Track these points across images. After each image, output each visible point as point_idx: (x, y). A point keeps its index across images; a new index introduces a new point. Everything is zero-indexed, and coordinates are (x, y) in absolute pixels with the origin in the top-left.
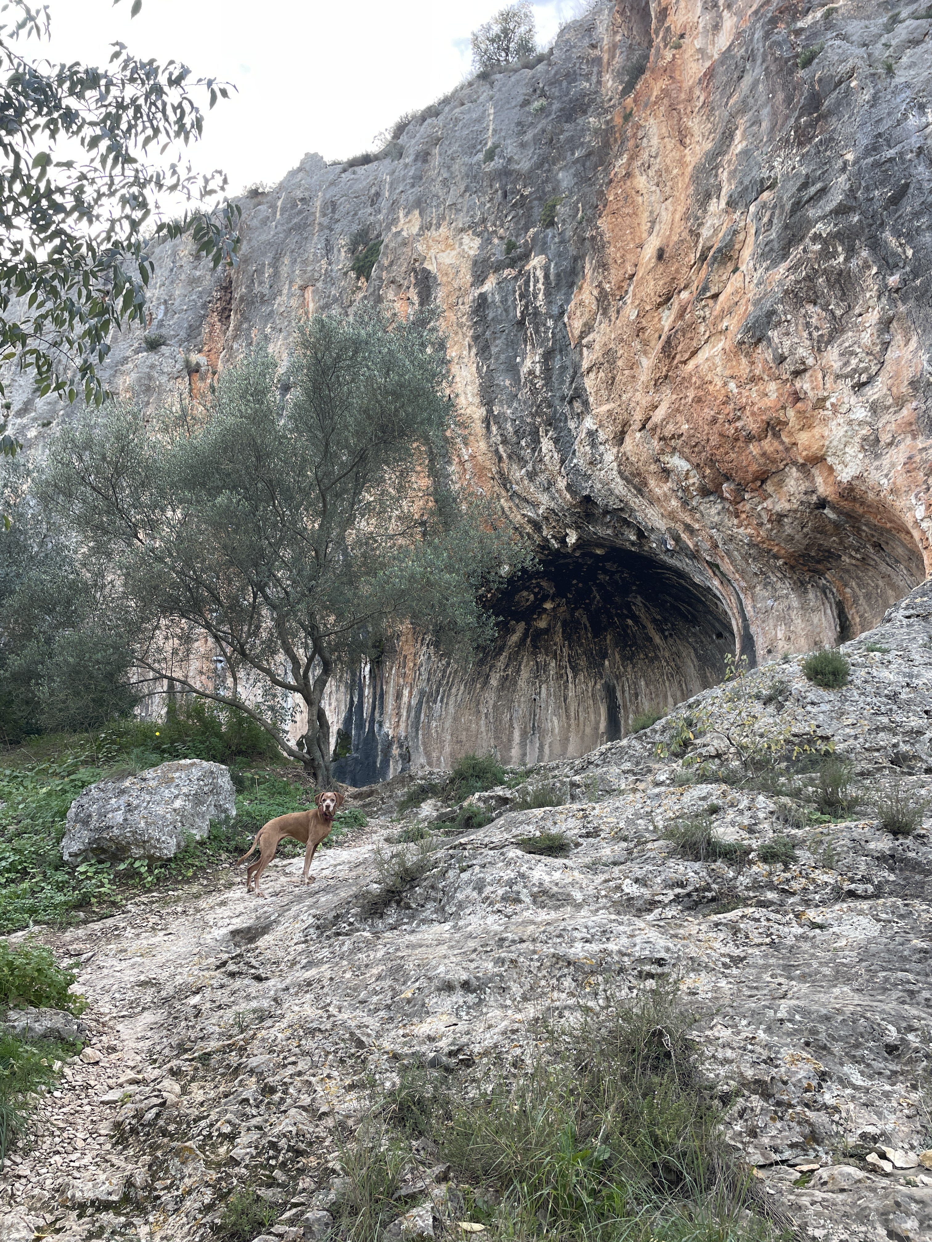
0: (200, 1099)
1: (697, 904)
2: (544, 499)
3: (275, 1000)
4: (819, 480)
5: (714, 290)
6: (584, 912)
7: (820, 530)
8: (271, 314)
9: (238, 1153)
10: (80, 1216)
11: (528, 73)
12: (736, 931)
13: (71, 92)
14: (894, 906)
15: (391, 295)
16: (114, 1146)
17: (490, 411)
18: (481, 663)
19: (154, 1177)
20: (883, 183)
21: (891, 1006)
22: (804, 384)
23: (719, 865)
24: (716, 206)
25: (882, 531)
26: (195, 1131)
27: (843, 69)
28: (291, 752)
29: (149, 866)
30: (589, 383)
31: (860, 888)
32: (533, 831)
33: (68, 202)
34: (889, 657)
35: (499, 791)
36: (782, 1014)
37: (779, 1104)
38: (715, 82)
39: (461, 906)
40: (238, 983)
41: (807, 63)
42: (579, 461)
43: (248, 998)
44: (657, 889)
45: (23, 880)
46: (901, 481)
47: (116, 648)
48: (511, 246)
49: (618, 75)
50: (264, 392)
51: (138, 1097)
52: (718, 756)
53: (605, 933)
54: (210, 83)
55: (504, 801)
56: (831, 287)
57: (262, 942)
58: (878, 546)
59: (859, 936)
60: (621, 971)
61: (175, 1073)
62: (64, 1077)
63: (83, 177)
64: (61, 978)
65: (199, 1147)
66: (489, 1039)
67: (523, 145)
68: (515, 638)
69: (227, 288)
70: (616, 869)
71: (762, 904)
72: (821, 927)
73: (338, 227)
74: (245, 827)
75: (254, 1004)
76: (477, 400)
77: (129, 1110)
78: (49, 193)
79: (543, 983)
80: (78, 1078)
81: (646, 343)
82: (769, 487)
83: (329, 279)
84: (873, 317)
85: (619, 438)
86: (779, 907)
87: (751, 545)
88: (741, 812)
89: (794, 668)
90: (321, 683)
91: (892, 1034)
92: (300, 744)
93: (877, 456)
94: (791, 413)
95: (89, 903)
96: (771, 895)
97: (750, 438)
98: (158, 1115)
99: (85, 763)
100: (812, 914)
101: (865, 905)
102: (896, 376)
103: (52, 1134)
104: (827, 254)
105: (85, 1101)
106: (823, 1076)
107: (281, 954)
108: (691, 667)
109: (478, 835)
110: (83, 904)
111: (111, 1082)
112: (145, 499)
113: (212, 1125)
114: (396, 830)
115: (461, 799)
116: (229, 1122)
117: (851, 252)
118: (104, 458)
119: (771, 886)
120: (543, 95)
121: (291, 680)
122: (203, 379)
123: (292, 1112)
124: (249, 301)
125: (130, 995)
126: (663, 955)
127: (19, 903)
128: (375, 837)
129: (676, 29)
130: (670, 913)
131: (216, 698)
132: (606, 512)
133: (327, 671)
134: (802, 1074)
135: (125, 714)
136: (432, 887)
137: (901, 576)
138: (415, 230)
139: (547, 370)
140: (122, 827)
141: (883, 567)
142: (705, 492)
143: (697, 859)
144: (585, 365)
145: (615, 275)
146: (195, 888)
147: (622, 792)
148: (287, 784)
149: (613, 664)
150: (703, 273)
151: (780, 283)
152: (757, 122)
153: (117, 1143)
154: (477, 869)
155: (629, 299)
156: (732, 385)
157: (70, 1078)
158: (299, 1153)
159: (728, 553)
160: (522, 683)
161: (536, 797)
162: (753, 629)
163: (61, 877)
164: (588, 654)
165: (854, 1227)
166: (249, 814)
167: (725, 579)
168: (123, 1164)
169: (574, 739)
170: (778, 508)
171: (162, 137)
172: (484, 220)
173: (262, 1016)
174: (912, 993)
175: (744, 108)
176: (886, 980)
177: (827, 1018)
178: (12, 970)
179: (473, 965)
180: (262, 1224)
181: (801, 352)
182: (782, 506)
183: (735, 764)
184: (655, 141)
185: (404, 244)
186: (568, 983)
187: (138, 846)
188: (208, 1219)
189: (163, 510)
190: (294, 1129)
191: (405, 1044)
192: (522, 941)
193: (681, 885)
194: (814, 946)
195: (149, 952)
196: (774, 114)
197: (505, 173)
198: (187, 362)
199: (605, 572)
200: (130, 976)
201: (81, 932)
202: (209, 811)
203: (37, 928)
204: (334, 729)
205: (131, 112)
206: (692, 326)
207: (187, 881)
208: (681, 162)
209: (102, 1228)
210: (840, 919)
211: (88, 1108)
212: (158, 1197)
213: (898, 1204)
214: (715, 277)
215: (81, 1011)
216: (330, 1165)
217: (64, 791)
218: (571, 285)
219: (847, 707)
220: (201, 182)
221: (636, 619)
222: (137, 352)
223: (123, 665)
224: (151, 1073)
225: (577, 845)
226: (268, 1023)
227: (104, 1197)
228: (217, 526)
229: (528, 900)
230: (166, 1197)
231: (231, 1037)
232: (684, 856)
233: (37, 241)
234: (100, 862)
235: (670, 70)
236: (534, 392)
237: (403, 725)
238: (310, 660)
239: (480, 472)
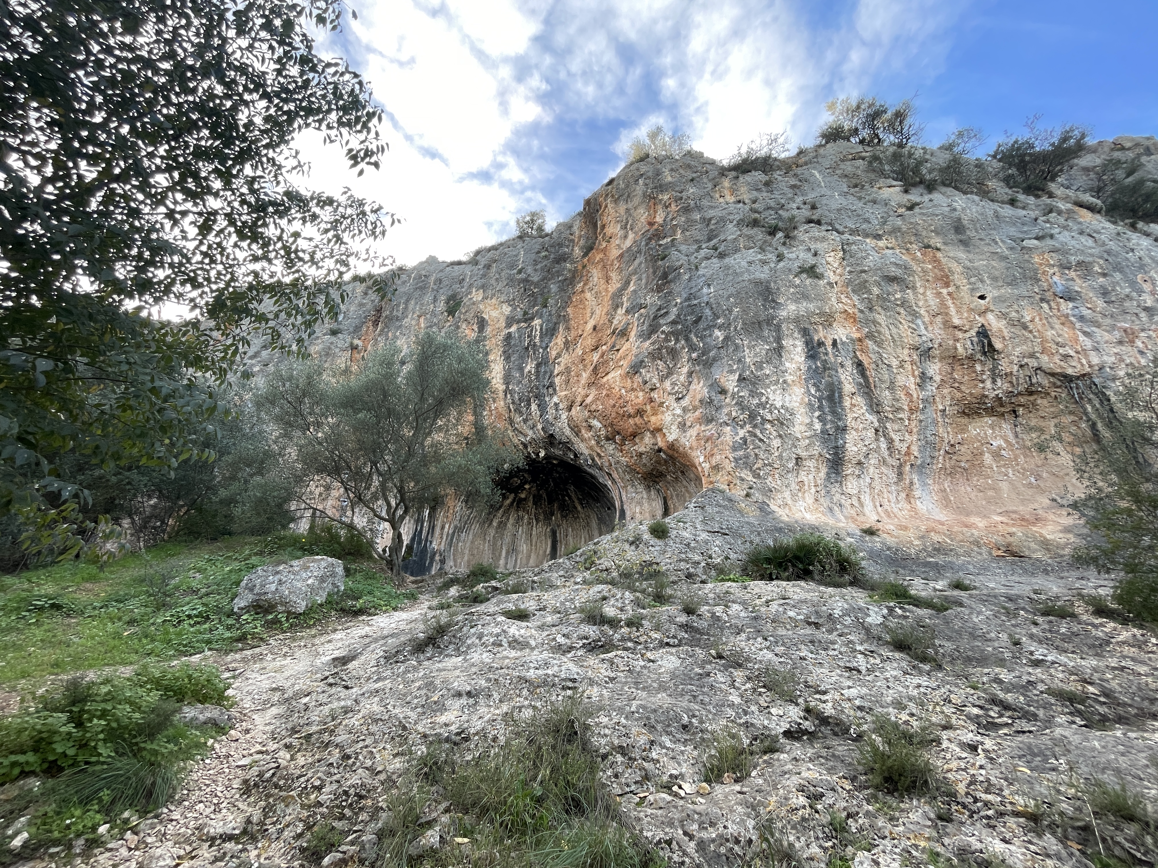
0: (302, 763)
1: (593, 648)
2: (530, 433)
3: (356, 701)
4: (659, 439)
5: (617, 347)
6: (535, 652)
7: (658, 462)
8: (401, 326)
9: (322, 798)
10: (210, 846)
11: (542, 240)
12: (612, 663)
13: (317, 205)
14: (687, 650)
15: (464, 326)
16: (241, 796)
17: (507, 387)
18: (490, 513)
19: (266, 816)
20: (692, 314)
21: (685, 704)
22: (655, 395)
23: (606, 627)
24: (621, 311)
25: (685, 466)
26: (297, 784)
27: (678, 264)
28: (379, 555)
29: (287, 617)
30: (557, 380)
31: (671, 641)
32: (511, 607)
33: (307, 257)
34: (687, 525)
35: (494, 583)
36: (633, 709)
37: (630, 759)
38: (624, 259)
39: (469, 647)
40: (333, 690)
41: (663, 259)
42: (549, 417)
43: (339, 699)
44: (574, 640)
45: (205, 623)
46: (695, 444)
47: (286, 490)
48: (525, 313)
49: (581, 248)
50: (393, 363)
51: (262, 763)
52: (607, 570)
53: (547, 664)
54: (393, 215)
55: (496, 589)
56: (668, 354)
57: (351, 666)
58: (683, 472)
59: (671, 666)
60: (553, 685)
61: (288, 747)
62: (214, 749)
63: (317, 246)
64: (221, 685)
65: (298, 795)
66: (477, 725)
67: (536, 270)
68: (508, 502)
69: (379, 311)
70: (554, 629)
71: (626, 649)
72: (653, 661)
73: (441, 291)
74: (348, 597)
75: (343, 703)
76: (502, 381)
77: (255, 771)
78: (296, 251)
79: (512, 692)
80: (223, 750)
81: (585, 366)
82: (637, 440)
83: (433, 314)
84: (685, 370)
85: (569, 409)
86: (633, 651)
87: (627, 466)
88: (617, 600)
89: (644, 528)
90: (402, 518)
91: (685, 719)
92: (384, 551)
93: (685, 432)
94: (648, 407)
95: (246, 639)
96: (630, 644)
97: (630, 416)
98: (274, 774)
99: (256, 554)
100: (649, 655)
101: (674, 650)
102: (694, 397)
103: (200, 789)
104: (666, 340)
105: (226, 766)
106: (652, 743)
107: (362, 673)
108: (594, 523)
109: (481, 608)
110: (242, 638)
111: (245, 752)
112: (317, 410)
113: (308, 781)
114: (435, 602)
115: (473, 586)
116: (319, 778)
117: (677, 341)
118: (297, 387)
119: (630, 640)
120: (547, 250)
121: (384, 514)
122: (359, 353)
123: (360, 771)
124: (390, 319)
125: (265, 697)
126: (576, 676)
127: (200, 637)
128: (422, 606)
129: (608, 234)
130: (579, 653)
131: (340, 522)
132: (560, 443)
133: (406, 512)
134: (642, 742)
135: (285, 527)
136: (454, 636)
137: (692, 488)
138: (480, 298)
139: (537, 372)
140: (274, 593)
141: (685, 483)
142: (608, 439)
143: (595, 624)
144: (556, 372)
145: (573, 333)
146: (313, 632)
147: (558, 587)
148: (375, 573)
149: (556, 518)
150: (613, 339)
151: (647, 349)
152: (640, 279)
153: (244, 793)
154: (480, 627)
155: (579, 345)
156: (623, 391)
157: (218, 751)
158: (361, 797)
159: (616, 469)
160: (509, 525)
161: (513, 588)
162: (625, 507)
163: (230, 621)
164: (545, 513)
165: (667, 830)
166: (351, 589)
167: (614, 481)
168: (246, 808)
169: (533, 556)
170: (640, 450)
171: (363, 235)
172: (514, 300)
173: (346, 711)
174: (695, 697)
175: (635, 273)
176: (683, 690)
177: (655, 711)
178: (190, 680)
179: (473, 682)
180: (333, 845)
181: (654, 380)
182: (642, 449)
183: (615, 574)
184: (596, 279)
185: (474, 304)
186: (525, 692)
187: (282, 605)
188: (298, 843)
189: (326, 418)
190: (359, 782)
191: (431, 728)
192: (502, 668)
193: (587, 639)
194: (649, 672)
195: (279, 670)
196: (648, 277)
197: (526, 281)
198: (351, 344)
199: (557, 472)
200: (266, 684)
201: (238, 656)
202: (328, 586)
203: (210, 653)
204: (405, 543)
205: (349, 221)
206: (606, 362)
207: (309, 627)
208: (606, 290)
209: (225, 854)
210: (662, 657)
211: (227, 770)
212: (267, 830)
213: (688, 815)
214: (618, 342)
215: (231, 706)
216: (380, 804)
217: (240, 570)
218: (553, 335)
219: (668, 549)
220: (380, 260)
221: (570, 498)
222: (324, 335)
223: (287, 499)
224: (272, 746)
225: (534, 615)
226: (350, 715)
227: (229, 832)
228: (356, 429)
229: (506, 645)
230: (272, 829)
231: (326, 723)
232: (588, 622)
233: (285, 273)
234: (257, 614)
235: (604, 251)
236: (530, 381)
237: (443, 544)
238: (397, 505)
239: (499, 416)
